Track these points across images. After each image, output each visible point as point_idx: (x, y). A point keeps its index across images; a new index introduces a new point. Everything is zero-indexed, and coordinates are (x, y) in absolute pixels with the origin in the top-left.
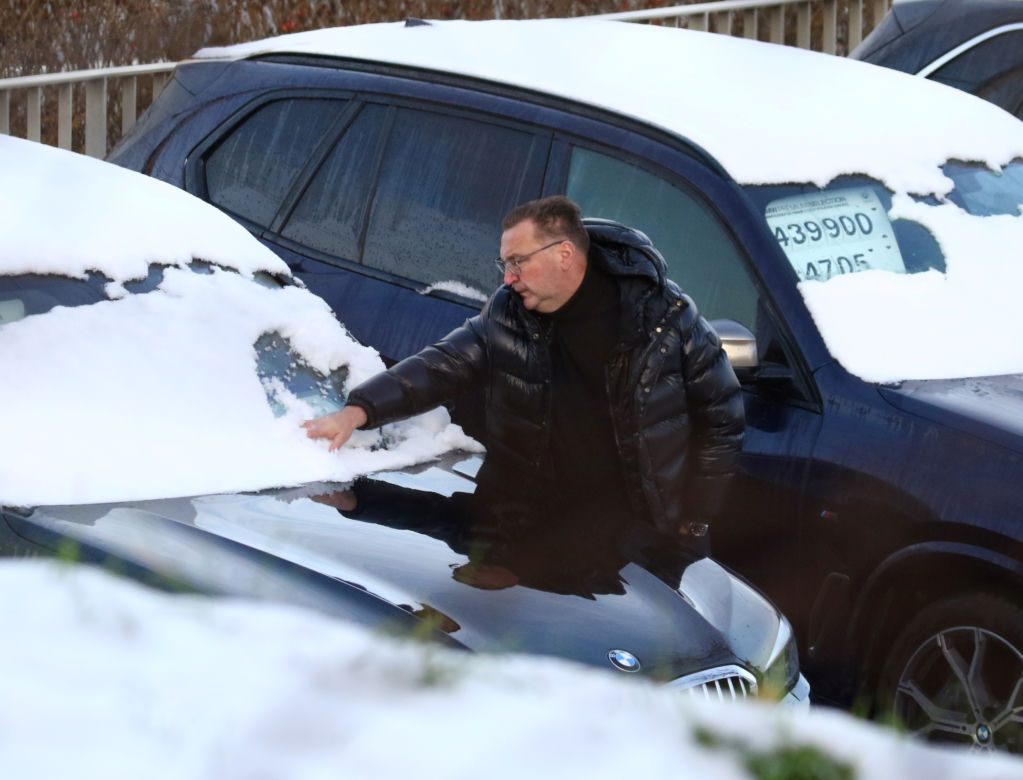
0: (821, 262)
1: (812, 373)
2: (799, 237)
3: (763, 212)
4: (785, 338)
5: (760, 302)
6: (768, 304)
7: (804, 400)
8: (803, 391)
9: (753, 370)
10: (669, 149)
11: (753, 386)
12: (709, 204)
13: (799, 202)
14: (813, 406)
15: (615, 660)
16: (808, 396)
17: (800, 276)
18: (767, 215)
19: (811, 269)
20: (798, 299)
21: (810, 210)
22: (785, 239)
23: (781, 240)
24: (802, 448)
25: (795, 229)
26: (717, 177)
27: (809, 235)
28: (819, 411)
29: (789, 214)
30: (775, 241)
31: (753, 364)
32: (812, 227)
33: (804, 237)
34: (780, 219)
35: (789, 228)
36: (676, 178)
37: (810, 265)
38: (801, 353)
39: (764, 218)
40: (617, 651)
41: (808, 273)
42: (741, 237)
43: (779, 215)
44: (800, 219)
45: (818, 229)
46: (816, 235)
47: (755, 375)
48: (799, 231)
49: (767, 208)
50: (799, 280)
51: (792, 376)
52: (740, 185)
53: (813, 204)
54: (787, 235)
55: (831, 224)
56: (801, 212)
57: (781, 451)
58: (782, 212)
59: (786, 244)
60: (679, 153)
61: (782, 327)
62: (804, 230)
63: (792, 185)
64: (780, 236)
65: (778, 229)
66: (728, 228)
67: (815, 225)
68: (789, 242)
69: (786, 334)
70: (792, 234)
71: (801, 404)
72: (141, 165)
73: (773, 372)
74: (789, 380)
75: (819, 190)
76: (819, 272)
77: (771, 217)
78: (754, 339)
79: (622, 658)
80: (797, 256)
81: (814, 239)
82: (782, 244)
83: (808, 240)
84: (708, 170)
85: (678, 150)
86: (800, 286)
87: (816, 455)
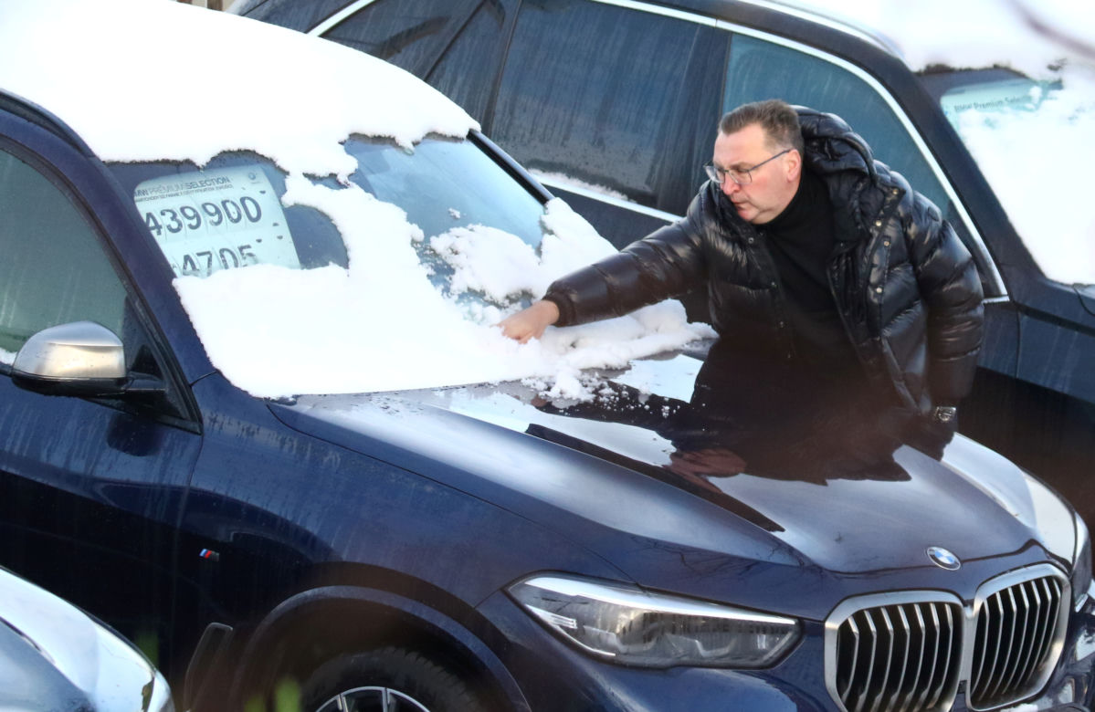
0: (199, 254)
1: (191, 386)
2: (174, 225)
3: (132, 195)
4: (158, 343)
5: (127, 301)
6: (137, 304)
7: (181, 418)
8: (180, 409)
9: (120, 381)
10: (23, 121)
11: (120, 401)
12: (67, 184)
13: (163, 183)
14: (192, 425)
16: (184, 412)
17: (176, 271)
18: (136, 198)
19: (189, 263)
20: (173, 299)
21: (187, 193)
22: (158, 227)
23: (153, 228)
24: (178, 477)
25: (169, 215)
26: (77, 153)
27: (186, 222)
28: (198, 431)
29: (163, 197)
30: (147, 230)
31: (121, 374)
32: (190, 213)
33: (180, 224)
34: (151, 203)
35: (163, 214)
36: (27, 154)
37: (187, 258)
38: (175, 359)
39: (134, 202)
41: (185, 268)
42: (105, 225)
43: (150, 198)
44: (175, 203)
45: (197, 216)
46: (194, 222)
47: (122, 388)
48: (174, 217)
49: (136, 191)
50: (174, 276)
51: (166, 390)
52: (104, 162)
53: (191, 186)
54: (160, 223)
55: (212, 210)
56: (177, 195)
57: (153, 479)
58: (154, 194)
59: (159, 233)
60: (31, 124)
61: (154, 331)
62: (180, 216)
63: (166, 162)
64: (152, 224)
65: (149, 215)
66: (90, 214)
67: (194, 211)
68: (162, 230)
69: (159, 340)
70: (165, 221)
71: (177, 422)
73: (143, 384)
74: (162, 394)
75: (198, 168)
76: (197, 267)
77: (141, 200)
78: (121, 345)
80: (172, 248)
81: (191, 227)
82: (154, 233)
83: (185, 228)
84: (70, 147)
85: (29, 120)
86: (175, 282)
87: (193, 484)
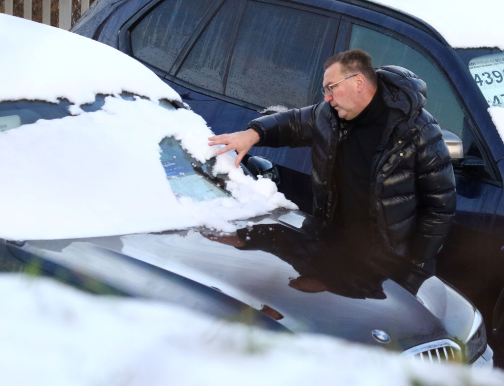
0: (502, 95)
1: (497, 163)
2: (489, 81)
3: (467, 65)
4: (480, 141)
5: (465, 120)
6: (470, 121)
7: (492, 179)
8: (491, 174)
9: (461, 160)
10: (412, 27)
11: (461, 171)
12: (434, 59)
13: (484, 59)
14: (497, 183)
15: (375, 336)
16: (493, 177)
17: (489, 104)
18: (469, 67)
19: (496, 99)
20: (488, 119)
21: (496, 64)
22: (481, 82)
23: (478, 82)
24: (490, 209)
25: (487, 75)
26: (440, 44)
27: (495, 79)
28: (500, 186)
29: (483, 66)
30: (475, 83)
31: (461, 157)
32: (497, 74)
33: (492, 80)
34: (477, 69)
35: (483, 75)
36: (415, 44)
37: (495, 97)
38: (489, 150)
39: (468, 69)
40: (377, 331)
41: (494, 103)
42: (454, 80)
43: (477, 67)
44: (489, 69)
45: (501, 76)
46: (499, 79)
47: (462, 164)
48: (489, 77)
49: (470, 63)
50: (489, 106)
51: (484, 164)
52: (453, 48)
53: (498, 60)
54: (482, 79)
56: (491, 65)
57: (477, 210)
58: (479, 65)
59: (481, 85)
60: (417, 29)
61: (478, 134)
62: (492, 76)
63: (485, 48)
64: (478, 80)
65: (476, 75)
66: (446, 74)
67: (499, 73)
68: (483, 83)
69: (481, 140)
70: (484, 78)
71: (489, 181)
72: (92, 34)
73: (472, 162)
74: (482, 167)
75: (501, 51)
76: (501, 102)
77: (472, 68)
78: (462, 142)
79: (380, 335)
80: (488, 92)
81: (498, 81)
82: (479, 84)
83: (495, 82)
84: (435, 40)
85: (416, 27)
86: (489, 110)
87: (498, 213)
